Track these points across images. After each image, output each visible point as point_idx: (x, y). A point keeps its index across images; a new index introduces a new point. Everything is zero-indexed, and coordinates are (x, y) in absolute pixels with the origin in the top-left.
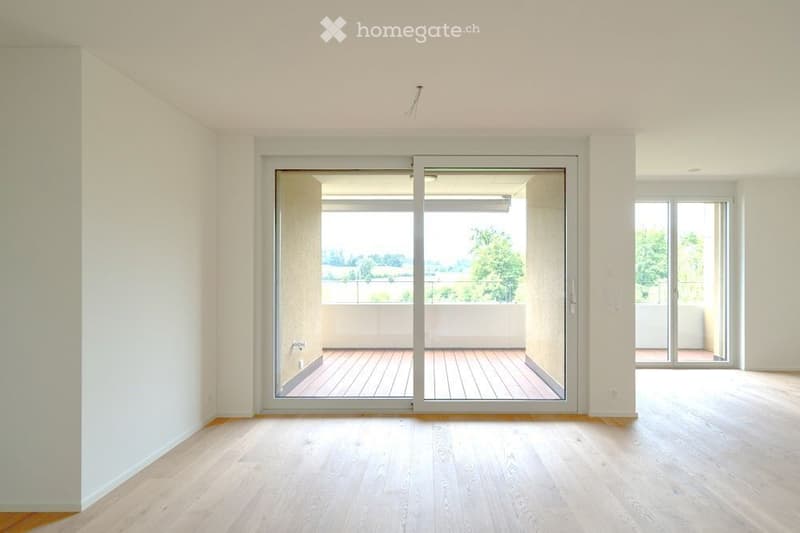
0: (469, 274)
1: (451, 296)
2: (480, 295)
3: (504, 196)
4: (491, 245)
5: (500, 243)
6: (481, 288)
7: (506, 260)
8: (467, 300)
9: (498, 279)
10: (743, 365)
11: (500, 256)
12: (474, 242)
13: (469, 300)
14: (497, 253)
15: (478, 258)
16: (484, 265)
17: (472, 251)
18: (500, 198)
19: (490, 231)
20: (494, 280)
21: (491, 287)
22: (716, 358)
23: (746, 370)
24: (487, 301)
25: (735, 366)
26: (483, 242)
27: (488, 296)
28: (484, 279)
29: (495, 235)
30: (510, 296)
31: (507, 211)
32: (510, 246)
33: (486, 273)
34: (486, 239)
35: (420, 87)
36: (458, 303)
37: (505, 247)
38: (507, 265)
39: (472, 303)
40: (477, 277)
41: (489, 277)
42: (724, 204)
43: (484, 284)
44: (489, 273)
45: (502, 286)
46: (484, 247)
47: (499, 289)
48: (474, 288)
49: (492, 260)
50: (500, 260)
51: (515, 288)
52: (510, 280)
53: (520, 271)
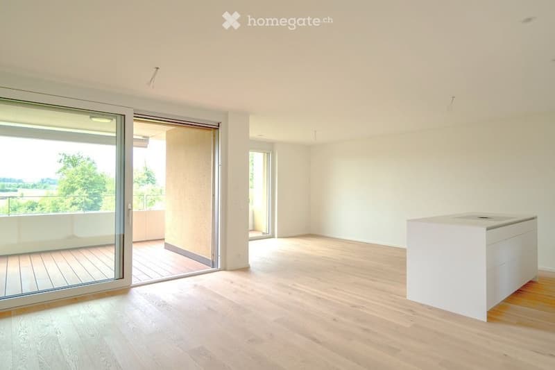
0: (55, 191)
1: (38, 209)
2: (68, 206)
3: (144, 137)
4: (78, 168)
5: (86, 166)
6: (69, 201)
7: (92, 179)
8: (54, 211)
9: (84, 194)
10: (276, 236)
11: (87, 176)
12: (62, 165)
13: (57, 211)
14: (83, 174)
15: (65, 177)
16: (72, 183)
17: (59, 172)
18: (141, 138)
19: (76, 156)
20: (81, 194)
21: (77, 200)
22: (264, 233)
23: (278, 237)
24: (74, 211)
25: (273, 237)
26: (70, 164)
27: (75, 207)
28: (72, 194)
29: (81, 160)
30: (95, 206)
31: (146, 147)
32: (95, 168)
33: (73, 189)
34: (73, 162)
35: (157, 68)
36: (45, 213)
37: (91, 169)
38: (92, 183)
39: (60, 213)
40: (65, 193)
41: (76, 193)
42: (268, 154)
43: (72, 198)
44: (76, 189)
45: (88, 200)
46: (72, 169)
47: (85, 201)
48: (62, 201)
49: (79, 179)
50: (86, 179)
51: (100, 201)
52: (95, 194)
53: (104, 188)
